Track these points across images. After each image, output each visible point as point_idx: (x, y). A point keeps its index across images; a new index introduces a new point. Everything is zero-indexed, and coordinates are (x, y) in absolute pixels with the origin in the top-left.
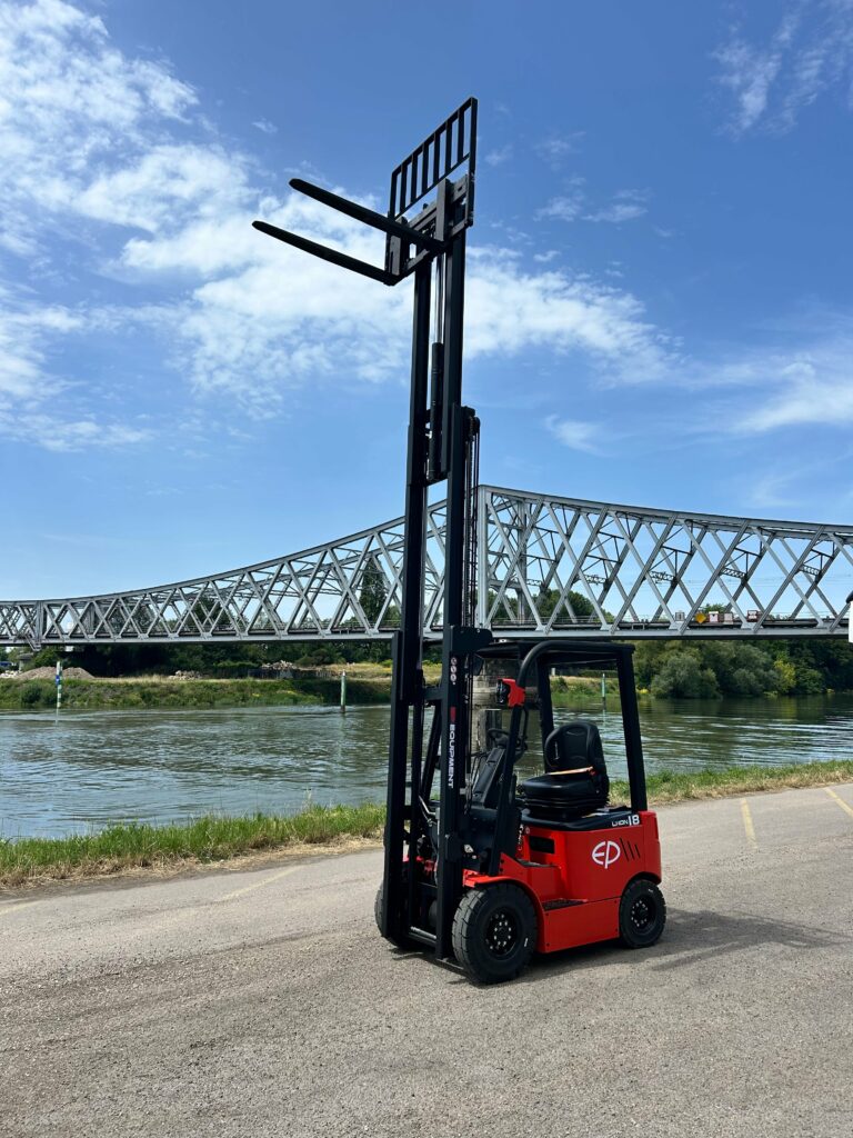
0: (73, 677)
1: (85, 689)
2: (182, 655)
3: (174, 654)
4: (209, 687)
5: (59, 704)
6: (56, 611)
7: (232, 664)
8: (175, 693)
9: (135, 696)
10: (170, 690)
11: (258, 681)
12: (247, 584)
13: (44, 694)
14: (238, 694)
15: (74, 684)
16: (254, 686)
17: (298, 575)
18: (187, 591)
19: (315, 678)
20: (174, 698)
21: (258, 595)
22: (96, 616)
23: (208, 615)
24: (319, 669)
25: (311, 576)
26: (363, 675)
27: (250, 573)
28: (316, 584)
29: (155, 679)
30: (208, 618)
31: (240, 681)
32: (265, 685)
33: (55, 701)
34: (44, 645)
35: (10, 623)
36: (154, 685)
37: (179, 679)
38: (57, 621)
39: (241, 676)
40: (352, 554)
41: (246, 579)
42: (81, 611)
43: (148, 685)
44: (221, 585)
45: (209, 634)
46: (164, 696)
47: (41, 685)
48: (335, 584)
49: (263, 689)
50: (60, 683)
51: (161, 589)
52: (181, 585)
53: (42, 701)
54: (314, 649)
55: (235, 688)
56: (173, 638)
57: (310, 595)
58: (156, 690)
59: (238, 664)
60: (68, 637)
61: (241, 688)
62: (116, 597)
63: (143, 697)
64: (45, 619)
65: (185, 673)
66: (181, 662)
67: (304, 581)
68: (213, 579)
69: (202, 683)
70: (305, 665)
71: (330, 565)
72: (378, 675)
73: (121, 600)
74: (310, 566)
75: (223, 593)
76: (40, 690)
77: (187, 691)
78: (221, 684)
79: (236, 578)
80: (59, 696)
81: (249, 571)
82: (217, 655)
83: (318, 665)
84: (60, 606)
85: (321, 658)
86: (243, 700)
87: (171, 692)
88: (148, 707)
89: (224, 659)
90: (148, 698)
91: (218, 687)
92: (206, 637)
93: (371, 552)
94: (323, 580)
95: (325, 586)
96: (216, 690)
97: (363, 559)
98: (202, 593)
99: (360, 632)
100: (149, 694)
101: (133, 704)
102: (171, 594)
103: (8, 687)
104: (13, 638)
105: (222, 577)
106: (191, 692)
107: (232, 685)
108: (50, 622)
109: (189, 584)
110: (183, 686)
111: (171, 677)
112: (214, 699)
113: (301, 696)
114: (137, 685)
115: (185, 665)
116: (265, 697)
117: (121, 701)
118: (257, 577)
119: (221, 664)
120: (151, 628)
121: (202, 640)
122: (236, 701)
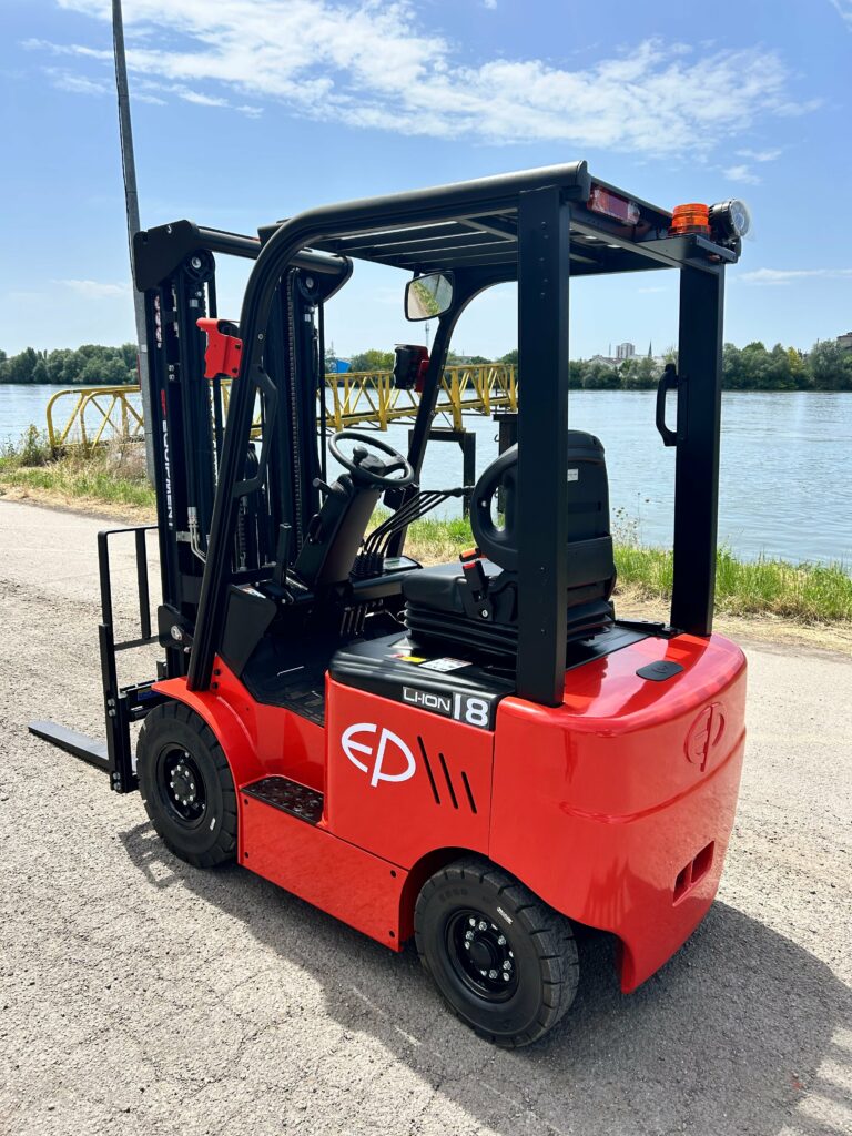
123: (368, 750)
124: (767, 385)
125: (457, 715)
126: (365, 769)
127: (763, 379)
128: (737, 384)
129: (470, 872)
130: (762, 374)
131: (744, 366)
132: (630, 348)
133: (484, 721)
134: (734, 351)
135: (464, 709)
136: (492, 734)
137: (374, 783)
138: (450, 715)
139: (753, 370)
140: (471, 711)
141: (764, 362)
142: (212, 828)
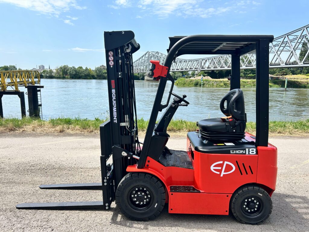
0: (206, 79)
1: (209, 82)
5: (202, 86)
6: (204, 61)
7: (252, 75)
9: (222, 84)
13: (199, 83)
14: (252, 84)
15: (206, 81)
17: (275, 46)
19: (279, 79)
22: (214, 62)
23: (245, 60)
24: (281, 77)
25: (279, 46)
26: (297, 79)
28: (281, 48)
30: (245, 62)
31: (253, 80)
33: (201, 85)
34: (201, 71)
35: (193, 65)
38: (204, 64)
40: (296, 37)
42: (210, 61)
45: (245, 66)
47: (199, 81)
48: (288, 48)
50: (202, 80)
53: (199, 85)
54: (280, 70)
55: (251, 82)
57: (279, 53)
59: (254, 75)
60: (207, 68)
63: (224, 84)
64: (201, 64)
67: (277, 48)
70: (277, 75)
71: (287, 41)
72: (303, 79)
73: (220, 57)
74: (279, 43)
76: (198, 82)
78: (247, 81)
80: (202, 84)
82: (248, 73)
83: (281, 75)
84: (205, 60)
85: (283, 73)
88: (225, 88)
89: (250, 74)
91: (246, 82)
93: (303, 36)
94: (284, 47)
95: (284, 49)
96: (245, 83)
97: (300, 38)
99: (296, 64)
100: (226, 84)
101: (221, 86)
103: (191, 81)
104: (194, 69)
108: (202, 64)
112: (245, 85)
113: (273, 85)
114: (223, 81)
117: (218, 85)
119: (249, 75)
120: (228, 65)
121: (243, 68)
122: (252, 86)
123: (220, 168)
124: (85, 77)
125: (247, 153)
126: (219, 173)
127: (84, 76)
128: (77, 77)
129: (250, 188)
130: (83, 75)
131: (78, 73)
132: (43, 67)
133: (255, 153)
134: (75, 68)
135: (249, 151)
136: (257, 155)
137: (222, 176)
138: (245, 154)
139: (81, 74)
140: (251, 151)
141: (83, 72)
142: (155, 207)
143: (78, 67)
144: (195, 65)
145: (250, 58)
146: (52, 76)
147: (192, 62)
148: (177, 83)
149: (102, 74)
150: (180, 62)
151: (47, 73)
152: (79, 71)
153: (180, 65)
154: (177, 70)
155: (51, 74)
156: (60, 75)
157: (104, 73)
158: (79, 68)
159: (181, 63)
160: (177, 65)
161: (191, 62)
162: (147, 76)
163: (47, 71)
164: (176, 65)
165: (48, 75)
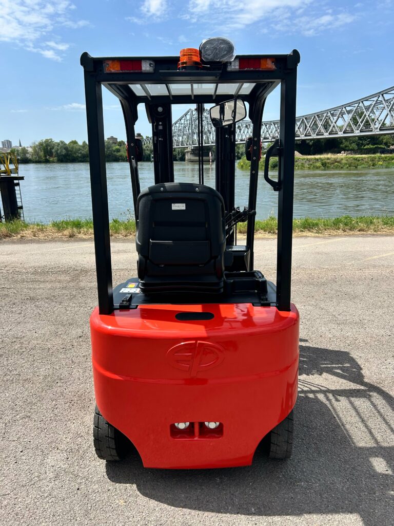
2: (347, 143)
3: (342, 143)
4: (356, 159)
7: (372, 147)
8: (338, 162)
9: (319, 164)
10: (335, 161)
11: (383, 155)
12: (382, 101)
14: (370, 162)
16: (380, 158)
18: (348, 108)
20: (337, 164)
21: (386, 108)
22: (306, 126)
23: (359, 121)
27: (382, 95)
29: (329, 155)
30: (359, 123)
31: (373, 155)
32: (386, 158)
35: (270, 132)
36: (328, 159)
37: (342, 156)
39: (374, 153)
41: (381, 98)
43: (325, 159)
44: (367, 103)
45: (359, 131)
46: (333, 164)
49: (384, 160)
51: (335, 109)
52: (345, 106)
55: (369, 159)
56: (341, 134)
58: (329, 161)
59: (374, 147)
61: (373, 160)
62: (314, 115)
63: (323, 165)
65: (346, 152)
66: (346, 146)
68: (362, 101)
69: (352, 157)
73: (316, 117)
75: (367, 108)
77: (344, 161)
78: (362, 157)
79: (375, 99)
81: (382, 93)
82: (365, 142)
86: (373, 166)
87: (336, 162)
88: (325, 170)
89: (368, 144)
90: (325, 165)
91: (360, 159)
92: (357, 133)
96: (359, 161)
98: (356, 110)
100: (325, 163)
101: (318, 168)
102: (339, 111)
104: (270, 138)
105: (367, 99)
106: (346, 162)
107: (368, 158)
109: (349, 105)
110: (342, 159)
111: (338, 154)
112: (358, 165)
114: (320, 159)
115: (347, 148)
116: (385, 164)
117: (312, 166)
118: (387, 97)
119: (366, 147)
120: (330, 130)
121: (355, 135)
122: (369, 166)
124: (83, 160)
127: (80, 157)
128: (69, 160)
130: (80, 155)
131: (71, 151)
134: (65, 144)
139: (75, 153)
141: (80, 149)
143: (71, 142)
144: (273, 132)
145: (367, 116)
146: (27, 158)
147: (268, 125)
148: (242, 164)
149: (112, 154)
150: (246, 126)
151: (18, 154)
152: (72, 148)
153: (246, 132)
154: (241, 140)
155: (25, 155)
156: (40, 157)
157: (114, 151)
158: (72, 144)
159: (248, 129)
160: (242, 132)
161: (266, 126)
162: (189, 153)
163: (18, 151)
164: (240, 132)
165: (19, 158)
